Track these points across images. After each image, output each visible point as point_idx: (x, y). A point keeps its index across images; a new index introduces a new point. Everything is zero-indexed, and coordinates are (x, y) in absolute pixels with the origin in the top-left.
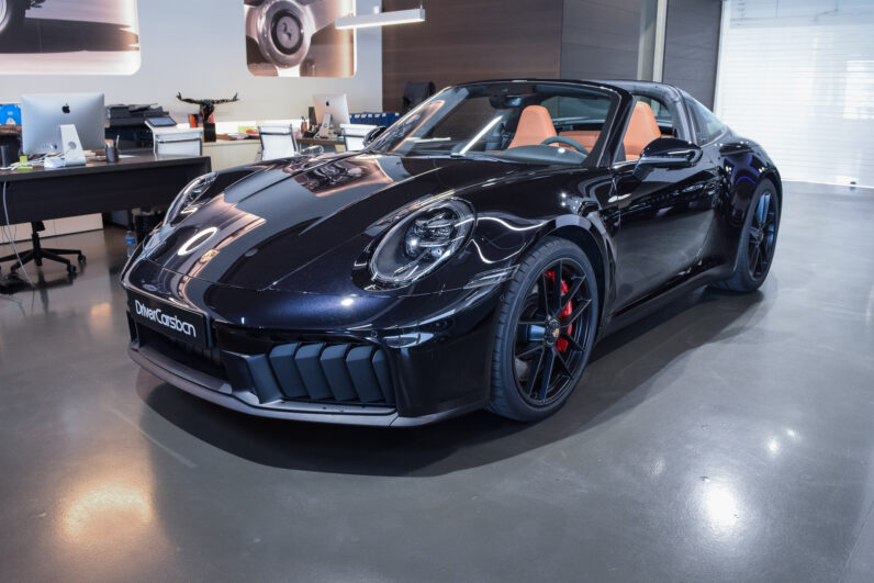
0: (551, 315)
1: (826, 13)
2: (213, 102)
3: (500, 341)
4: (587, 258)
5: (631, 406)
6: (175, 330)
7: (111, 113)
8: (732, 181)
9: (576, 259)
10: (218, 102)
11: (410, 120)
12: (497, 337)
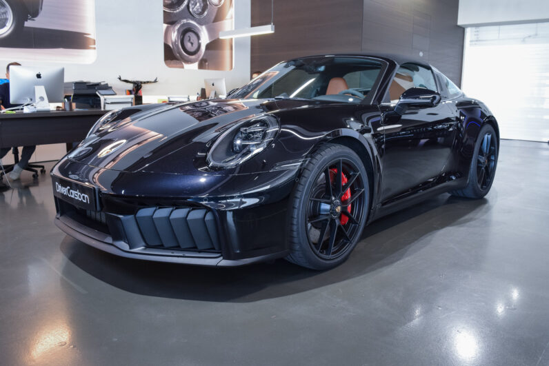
0: (335, 197)
1: (530, 36)
2: (141, 83)
3: (296, 211)
4: (360, 161)
5: (392, 262)
6: (78, 200)
7: (75, 86)
8: (464, 125)
9: (351, 159)
10: (145, 83)
11: (256, 82)
12: (294, 208)
